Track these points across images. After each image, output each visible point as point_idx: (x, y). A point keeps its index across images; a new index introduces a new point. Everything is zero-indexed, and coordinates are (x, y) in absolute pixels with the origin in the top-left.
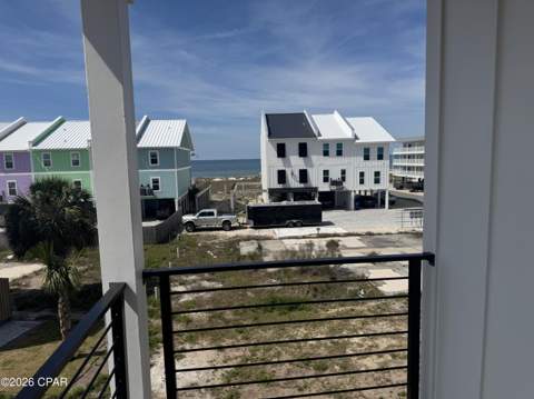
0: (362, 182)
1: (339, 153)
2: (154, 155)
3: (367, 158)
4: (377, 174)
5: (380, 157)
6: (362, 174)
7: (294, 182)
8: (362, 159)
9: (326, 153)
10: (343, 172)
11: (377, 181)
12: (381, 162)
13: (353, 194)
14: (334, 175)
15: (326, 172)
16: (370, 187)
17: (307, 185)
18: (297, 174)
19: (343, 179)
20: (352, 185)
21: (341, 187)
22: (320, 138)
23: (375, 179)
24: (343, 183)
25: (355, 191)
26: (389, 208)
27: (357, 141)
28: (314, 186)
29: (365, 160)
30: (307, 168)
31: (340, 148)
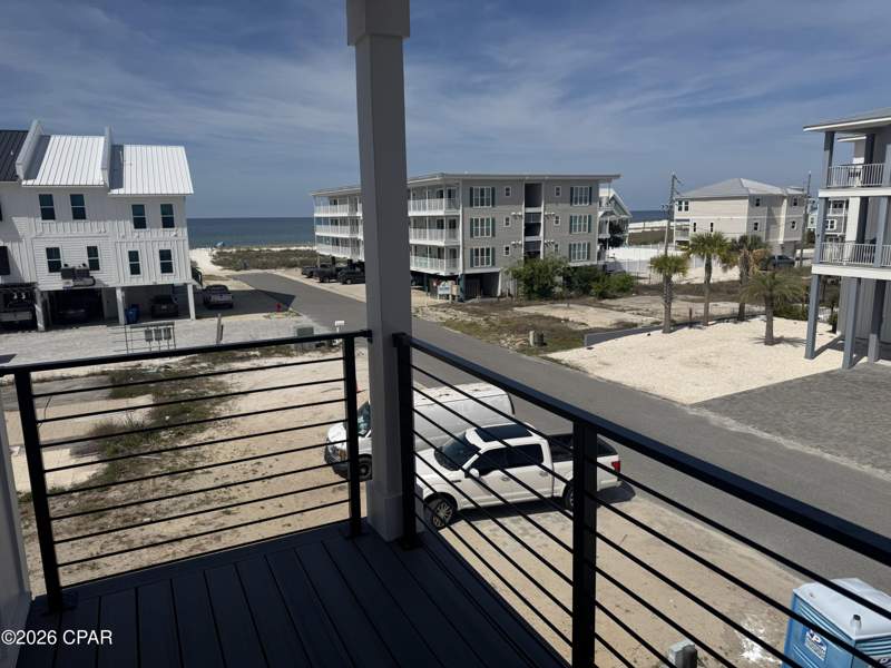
0: (135, 270)
1: (79, 214)
3: (140, 223)
4: (165, 255)
5: (168, 223)
6: (134, 256)
8: (130, 225)
9: (48, 214)
10: (92, 251)
11: (167, 268)
12: (170, 233)
13: (120, 295)
14: (75, 258)
15: (53, 253)
16: (151, 276)
17: (11, 280)
19: (95, 265)
20: (115, 275)
21: (89, 281)
22: (30, 182)
23: (162, 264)
24: (92, 273)
25: (123, 289)
26: (197, 318)
27: (115, 192)
28: (27, 280)
29: (136, 227)
30: (9, 245)
31: (78, 205)
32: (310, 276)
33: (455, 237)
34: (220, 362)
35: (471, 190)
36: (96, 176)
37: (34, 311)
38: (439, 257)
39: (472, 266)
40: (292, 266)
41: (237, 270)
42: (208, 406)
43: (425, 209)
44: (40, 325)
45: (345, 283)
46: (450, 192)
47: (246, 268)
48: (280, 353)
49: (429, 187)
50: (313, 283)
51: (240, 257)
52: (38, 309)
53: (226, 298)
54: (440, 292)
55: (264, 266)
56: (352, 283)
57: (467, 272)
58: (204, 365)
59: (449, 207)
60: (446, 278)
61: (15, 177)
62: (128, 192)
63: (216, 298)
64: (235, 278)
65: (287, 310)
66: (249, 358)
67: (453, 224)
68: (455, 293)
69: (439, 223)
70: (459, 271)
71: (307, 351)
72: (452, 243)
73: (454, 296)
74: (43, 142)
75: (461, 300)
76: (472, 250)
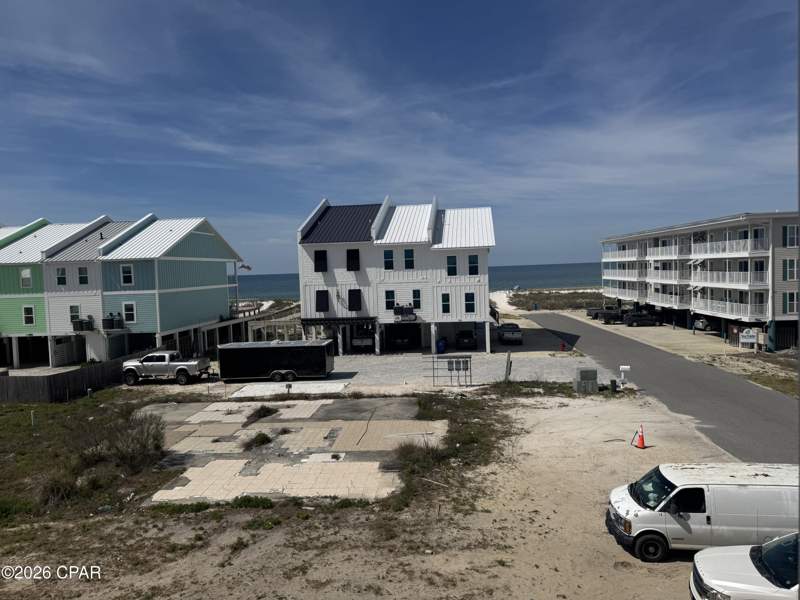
0: (446, 309)
1: (409, 265)
2: (127, 271)
3: (452, 272)
4: (470, 297)
5: (474, 271)
6: (446, 298)
7: (341, 310)
8: (444, 272)
9: (389, 265)
10: (416, 294)
11: (470, 308)
12: (475, 279)
13: (433, 329)
14: (404, 299)
15: (390, 294)
16: (458, 315)
17: (362, 314)
18: (345, 296)
19: (417, 305)
20: (430, 314)
21: (413, 317)
22: (379, 242)
23: (466, 305)
24: (416, 311)
25: (436, 324)
26: (492, 352)
27: (436, 246)
28: (371, 315)
29: (449, 275)
30: (361, 288)
31: (410, 257)
32: (595, 317)
33: (762, 279)
34: (508, 396)
35: (785, 229)
36: (423, 235)
37: (374, 338)
38: (741, 302)
39: (785, 312)
40: (578, 307)
41: (529, 310)
42: (493, 439)
43: (724, 250)
44: (377, 350)
45: (631, 325)
46: (756, 232)
47: (536, 309)
48: (563, 393)
49: (731, 228)
50: (598, 324)
51: (531, 298)
52: (377, 337)
53: (517, 336)
54: (742, 340)
55: (552, 307)
56: (638, 326)
57: (778, 318)
58: (494, 397)
59: (755, 248)
60: (750, 325)
61: (369, 238)
62: (445, 247)
63: (508, 335)
64: (526, 317)
65: (570, 350)
66: (533, 395)
67: (760, 266)
68: (761, 342)
69: (742, 265)
70: (768, 317)
71: (590, 394)
72: (759, 286)
73: (760, 346)
74: (391, 210)
75: (770, 351)
76: (785, 295)
